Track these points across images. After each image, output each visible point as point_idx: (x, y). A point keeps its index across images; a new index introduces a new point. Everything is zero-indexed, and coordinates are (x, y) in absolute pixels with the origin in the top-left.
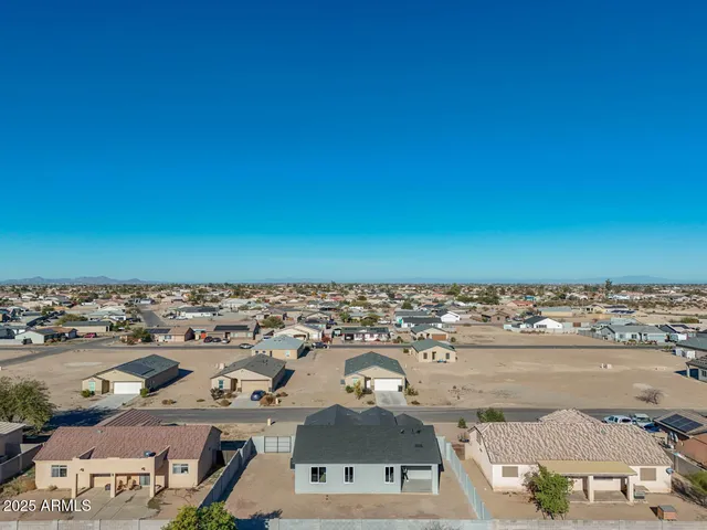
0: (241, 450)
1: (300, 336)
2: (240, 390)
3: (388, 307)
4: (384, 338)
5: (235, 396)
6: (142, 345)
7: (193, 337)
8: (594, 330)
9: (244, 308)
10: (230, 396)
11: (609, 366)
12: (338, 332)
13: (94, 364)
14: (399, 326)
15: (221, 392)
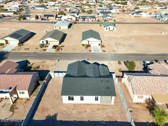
0: (45, 81)
1: (69, 19)
2: (49, 44)
3: (95, 6)
4: (94, 19)
5: (48, 46)
6: (23, 21)
7: (38, 18)
8: (156, 16)
9: (54, 6)
10: (46, 46)
11: (163, 33)
12: (80, 17)
13: (7, 29)
14: (98, 14)
15: (43, 44)
